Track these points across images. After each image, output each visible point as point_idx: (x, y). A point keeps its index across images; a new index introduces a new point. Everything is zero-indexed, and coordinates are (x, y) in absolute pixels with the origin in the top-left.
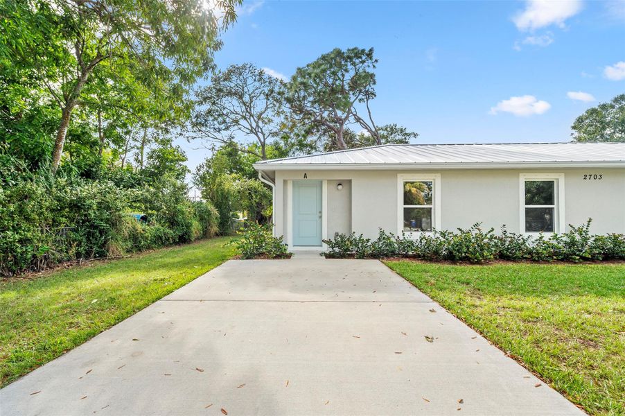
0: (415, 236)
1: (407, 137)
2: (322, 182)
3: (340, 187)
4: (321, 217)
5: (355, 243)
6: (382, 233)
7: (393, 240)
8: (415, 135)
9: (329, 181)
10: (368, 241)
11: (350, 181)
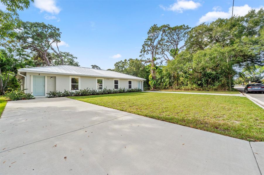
0: (74, 91)
1: (73, 58)
2: (45, 77)
3: (52, 78)
4: (44, 87)
5: (57, 93)
6: (65, 91)
7: (68, 92)
8: (76, 58)
9: (48, 76)
10: (61, 93)
11: (55, 77)
